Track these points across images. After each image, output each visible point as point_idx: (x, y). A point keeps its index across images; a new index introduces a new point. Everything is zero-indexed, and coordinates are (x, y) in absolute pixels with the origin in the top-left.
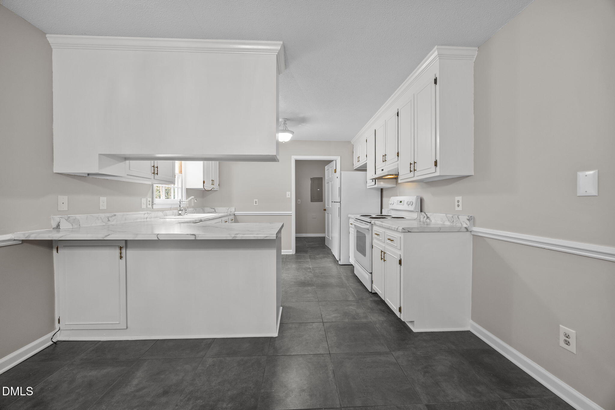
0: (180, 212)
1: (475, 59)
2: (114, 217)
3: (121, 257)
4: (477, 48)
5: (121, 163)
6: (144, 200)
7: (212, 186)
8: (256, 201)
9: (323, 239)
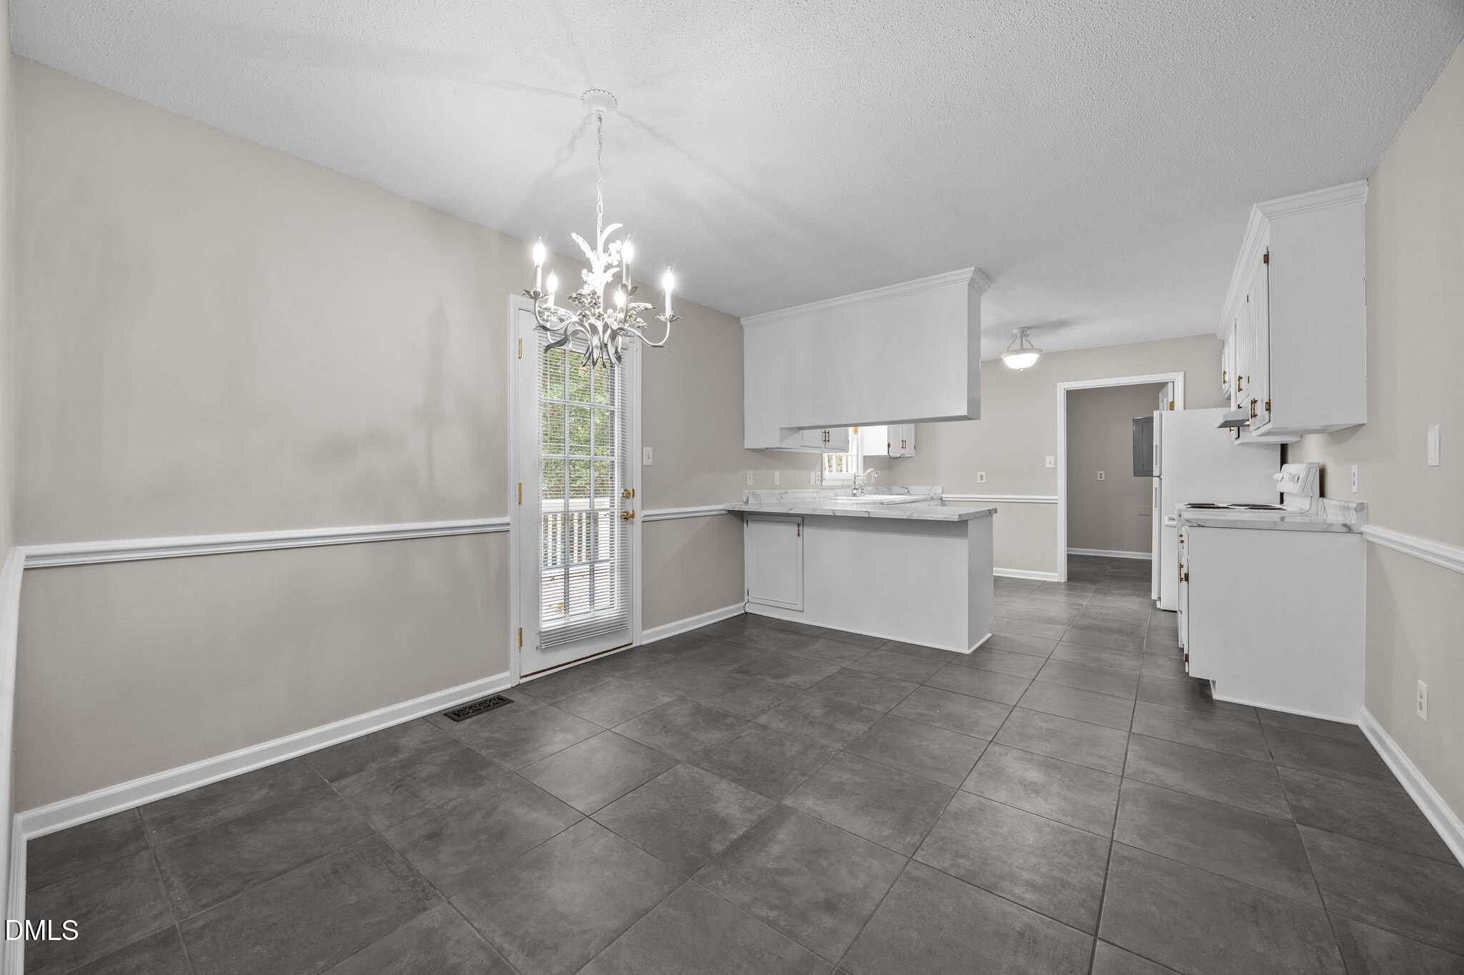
0: (855, 492)
1: (1365, 199)
2: (786, 495)
3: (799, 535)
4: (1365, 182)
5: (797, 434)
6: (812, 474)
7: (903, 451)
8: (982, 476)
9: (1148, 564)
